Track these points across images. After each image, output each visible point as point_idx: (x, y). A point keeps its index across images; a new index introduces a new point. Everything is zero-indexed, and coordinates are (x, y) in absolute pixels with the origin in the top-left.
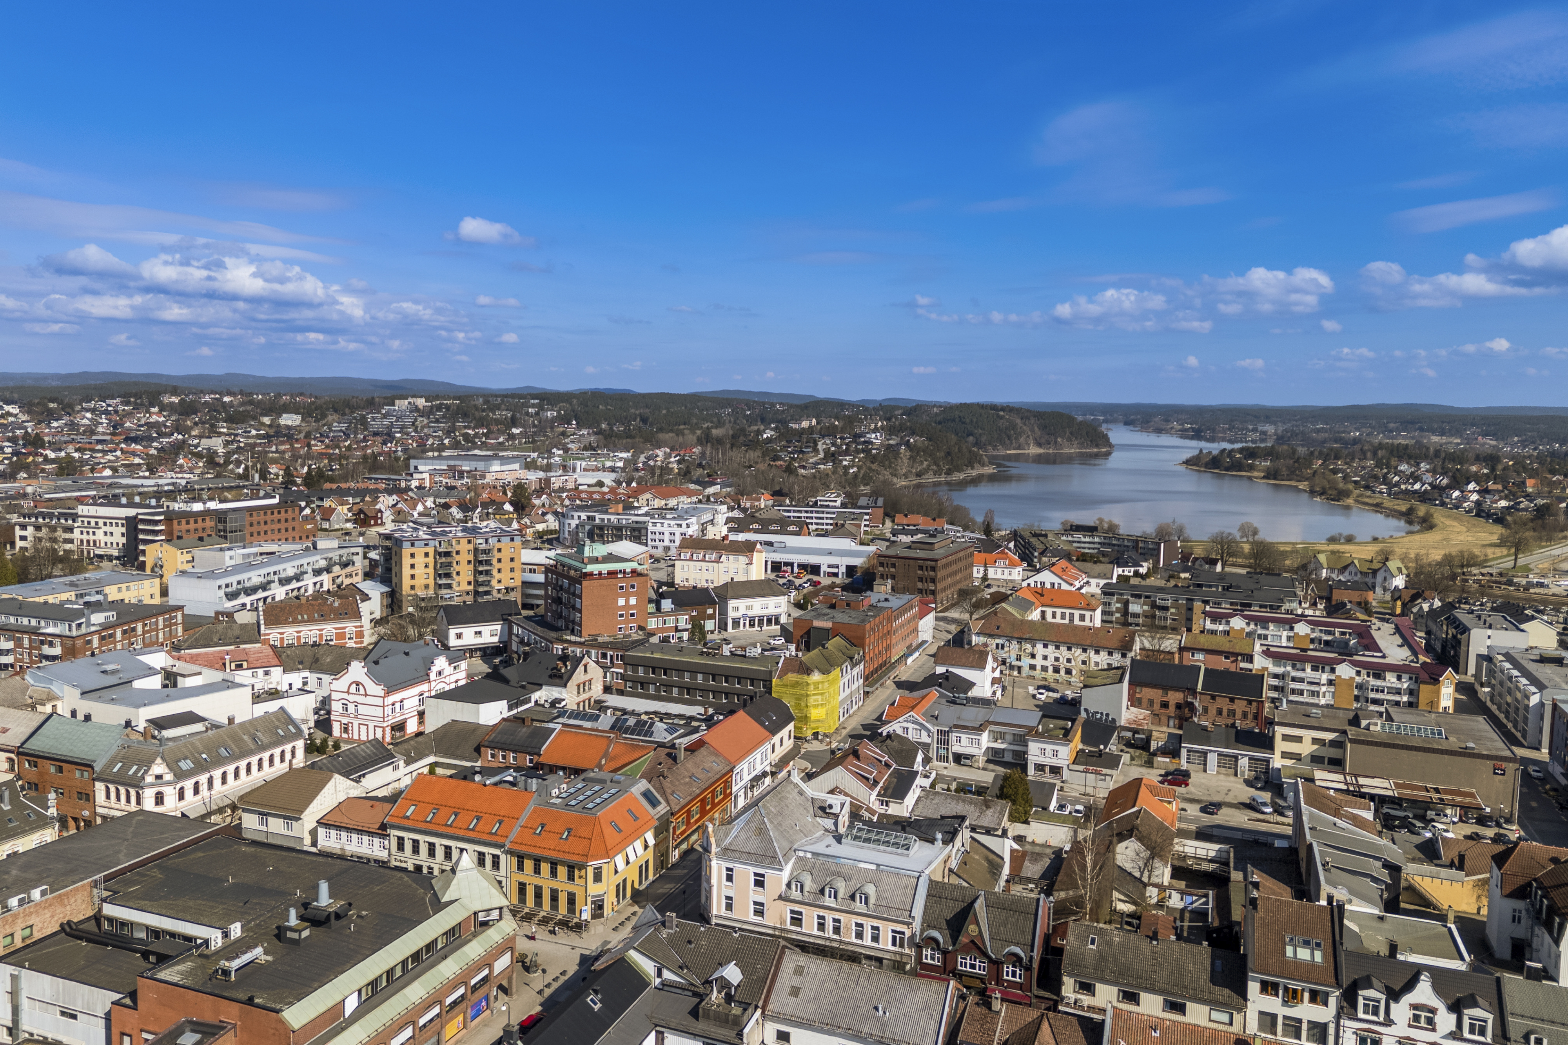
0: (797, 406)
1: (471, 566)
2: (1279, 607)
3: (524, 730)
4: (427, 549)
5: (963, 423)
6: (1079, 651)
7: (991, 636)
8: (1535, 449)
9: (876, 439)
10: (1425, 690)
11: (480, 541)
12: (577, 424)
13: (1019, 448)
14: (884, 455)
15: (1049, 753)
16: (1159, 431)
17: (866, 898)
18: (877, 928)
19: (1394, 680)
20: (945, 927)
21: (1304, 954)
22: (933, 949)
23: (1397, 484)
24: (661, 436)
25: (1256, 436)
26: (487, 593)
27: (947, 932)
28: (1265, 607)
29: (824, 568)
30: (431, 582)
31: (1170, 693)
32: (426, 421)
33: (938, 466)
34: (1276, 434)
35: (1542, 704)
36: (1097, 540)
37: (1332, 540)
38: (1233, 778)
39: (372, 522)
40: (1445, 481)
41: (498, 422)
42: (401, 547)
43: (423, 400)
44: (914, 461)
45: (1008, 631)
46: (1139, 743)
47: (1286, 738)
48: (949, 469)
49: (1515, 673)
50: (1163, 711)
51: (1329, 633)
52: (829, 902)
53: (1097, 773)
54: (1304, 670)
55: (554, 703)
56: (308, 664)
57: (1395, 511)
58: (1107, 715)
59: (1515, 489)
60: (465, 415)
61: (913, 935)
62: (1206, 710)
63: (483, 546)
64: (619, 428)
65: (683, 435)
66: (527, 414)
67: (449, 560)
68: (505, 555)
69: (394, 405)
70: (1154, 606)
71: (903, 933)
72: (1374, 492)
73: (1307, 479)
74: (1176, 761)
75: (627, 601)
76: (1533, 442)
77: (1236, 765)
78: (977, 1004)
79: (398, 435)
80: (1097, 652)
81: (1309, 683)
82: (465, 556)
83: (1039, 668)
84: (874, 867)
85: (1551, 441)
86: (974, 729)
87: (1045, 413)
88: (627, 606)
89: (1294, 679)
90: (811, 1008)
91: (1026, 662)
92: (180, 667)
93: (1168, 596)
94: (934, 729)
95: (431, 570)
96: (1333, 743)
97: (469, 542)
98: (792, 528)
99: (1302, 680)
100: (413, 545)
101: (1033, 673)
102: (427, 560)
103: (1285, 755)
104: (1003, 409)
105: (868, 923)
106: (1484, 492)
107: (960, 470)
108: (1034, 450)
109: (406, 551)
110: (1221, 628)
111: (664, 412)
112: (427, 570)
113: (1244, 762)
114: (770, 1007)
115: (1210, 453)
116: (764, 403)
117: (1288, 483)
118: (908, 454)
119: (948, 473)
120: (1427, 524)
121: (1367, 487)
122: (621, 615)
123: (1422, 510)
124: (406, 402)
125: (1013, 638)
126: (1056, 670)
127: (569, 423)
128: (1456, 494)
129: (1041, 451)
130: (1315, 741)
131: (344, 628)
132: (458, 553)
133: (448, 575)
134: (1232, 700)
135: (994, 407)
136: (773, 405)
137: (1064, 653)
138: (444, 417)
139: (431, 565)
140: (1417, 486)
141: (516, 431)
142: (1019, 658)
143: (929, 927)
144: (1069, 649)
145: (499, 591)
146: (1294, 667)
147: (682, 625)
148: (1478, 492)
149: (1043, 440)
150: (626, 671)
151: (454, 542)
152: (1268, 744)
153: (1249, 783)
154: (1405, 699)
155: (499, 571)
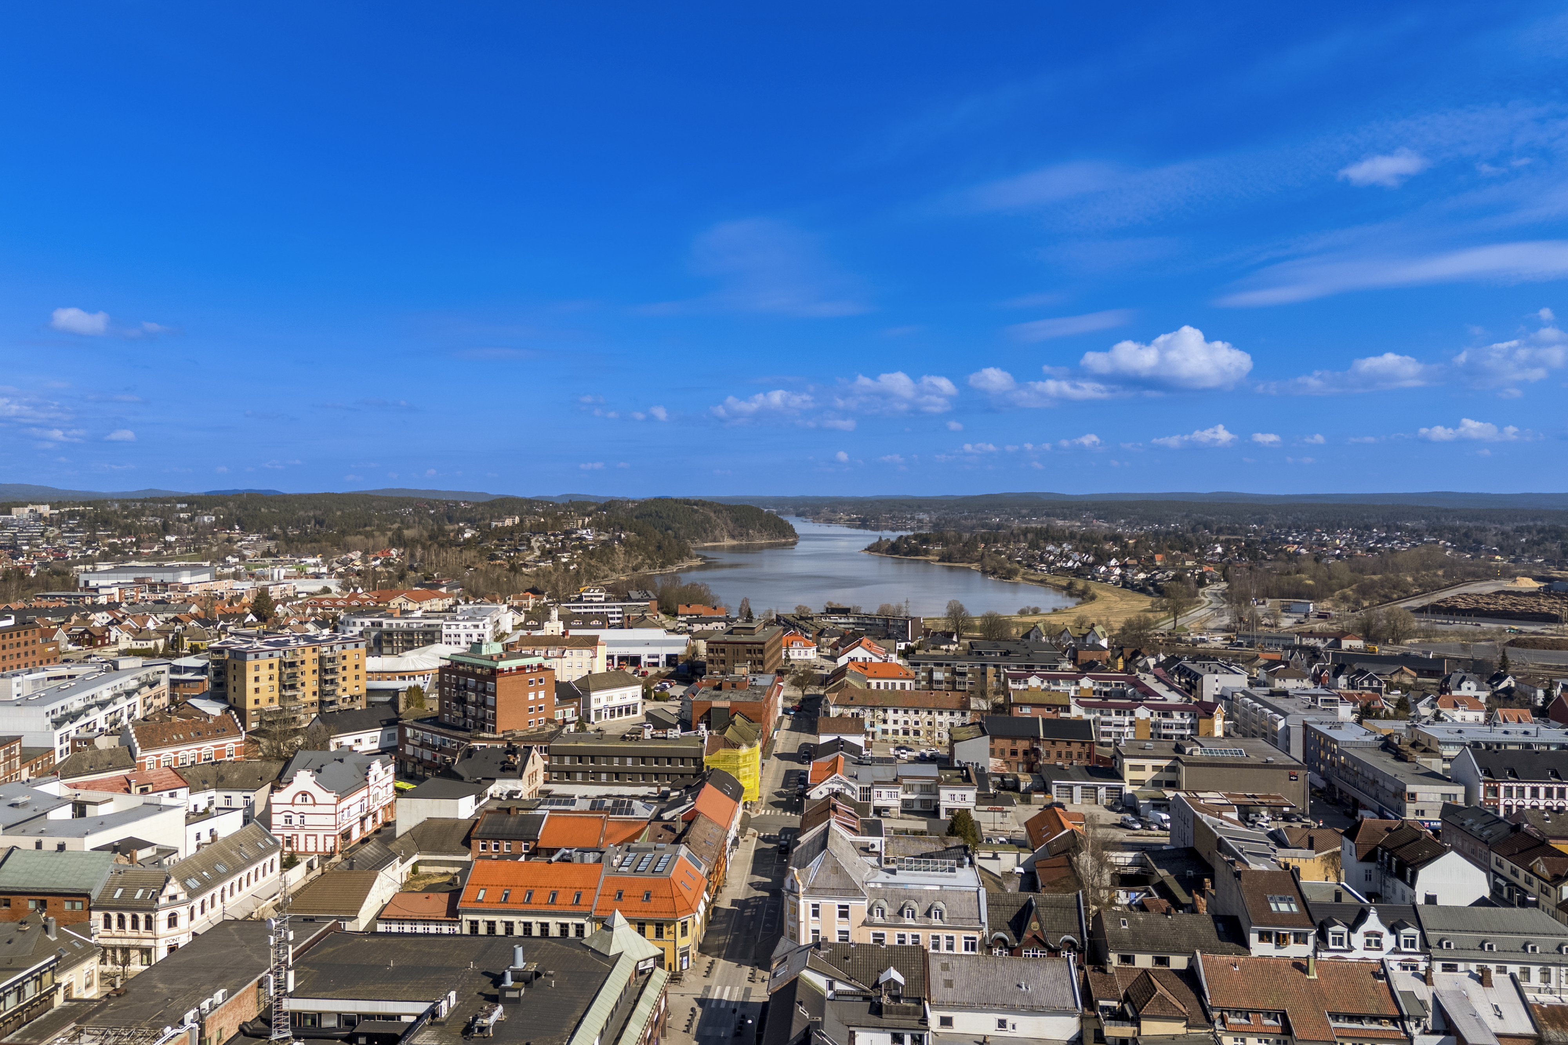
0: (485, 504)
1: (316, 676)
2: (1056, 667)
3: (512, 819)
4: (272, 660)
5: (660, 517)
6: (925, 714)
7: (847, 706)
8: (1141, 529)
9: (588, 535)
10: (1203, 722)
11: (325, 649)
12: (241, 528)
13: (714, 541)
14: (601, 551)
15: (958, 797)
16: (829, 521)
17: (941, 914)
18: (952, 938)
19: (1179, 717)
20: (1008, 928)
21: (1284, 907)
22: (1001, 948)
23: (1053, 563)
24: (350, 539)
25: (914, 524)
26: (332, 703)
27: (1010, 932)
28: (1045, 667)
29: (644, 659)
30: (276, 695)
31: (1018, 742)
32: (57, 531)
33: (652, 560)
34: (930, 522)
35: (1287, 728)
36: (851, 620)
37: (1023, 613)
38: (1095, 806)
39: (99, 642)
40: (1091, 559)
41: (148, 529)
42: (244, 660)
43: (47, 507)
44: (630, 555)
45: (861, 701)
46: (1010, 785)
47: (1133, 768)
48: (663, 563)
49: (1258, 705)
50: (1014, 758)
51: (1106, 685)
52: (909, 921)
53: (1001, 811)
54: (1110, 715)
55: (511, 795)
56: (213, 783)
57: (1058, 586)
58: (977, 764)
59: (1147, 564)
60: (106, 523)
61: (984, 939)
62: (1048, 754)
63: (329, 654)
64: (294, 532)
65: (373, 536)
66: (179, 519)
67: (295, 670)
68: (350, 663)
69: (10, 513)
70: (954, 672)
71: (974, 938)
72: (1036, 570)
73: (977, 561)
74: (1048, 796)
75: (536, 695)
76: (1138, 524)
77: (1096, 795)
78: (1094, 970)
79: (25, 548)
80: (941, 713)
81: (1116, 725)
82: (311, 666)
83: (890, 732)
84: (938, 888)
85: (1151, 522)
86: (891, 783)
87: (735, 507)
88: (537, 699)
89: (1103, 724)
90: (967, 994)
91: (879, 727)
92: (84, 795)
93: (966, 663)
94: (857, 787)
95: (276, 683)
96: (1169, 769)
97: (314, 650)
98: (595, 622)
99: (1109, 724)
100: (257, 657)
101: (885, 737)
102: (271, 672)
103: (1133, 782)
104: (696, 504)
105: (943, 934)
106: (1124, 566)
107: (672, 564)
108: (728, 542)
109: (251, 663)
110: (1021, 687)
111: (339, 513)
112: (272, 683)
113: (1102, 792)
114: (933, 998)
115: (888, 540)
116: (447, 502)
117: (961, 565)
118: (622, 549)
119: (663, 566)
120: (1086, 596)
121: (1030, 566)
122: (531, 710)
123: (1080, 584)
124: (27, 510)
125: (866, 706)
126: (906, 733)
127: (232, 528)
128: (1103, 569)
129: (735, 542)
130: (1155, 768)
131: (224, 745)
132: (303, 662)
133: (293, 687)
134: (1069, 743)
135: (687, 502)
136: (457, 503)
137: (912, 716)
138: (79, 525)
139: (276, 677)
140: (1070, 564)
141: (170, 538)
142: (872, 725)
143: (995, 930)
144: (917, 712)
145: (344, 700)
146: (1101, 713)
147: (569, 717)
148: (1120, 566)
149: (736, 533)
150: (550, 762)
151: (299, 652)
152: (1118, 776)
153: (1110, 808)
154: (1189, 732)
155: (344, 679)
